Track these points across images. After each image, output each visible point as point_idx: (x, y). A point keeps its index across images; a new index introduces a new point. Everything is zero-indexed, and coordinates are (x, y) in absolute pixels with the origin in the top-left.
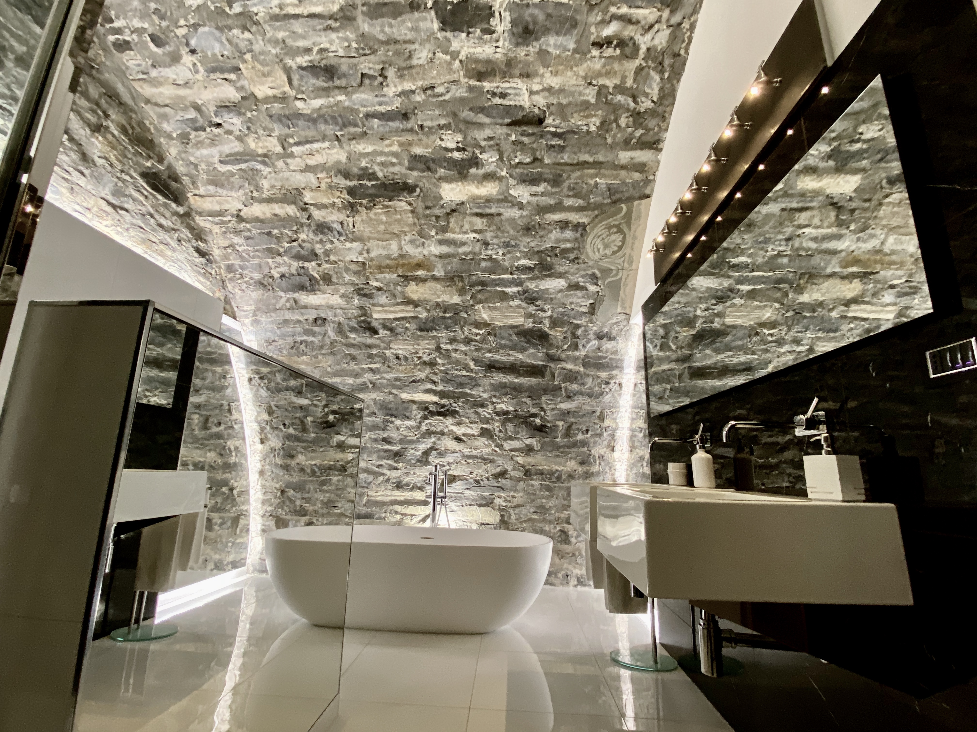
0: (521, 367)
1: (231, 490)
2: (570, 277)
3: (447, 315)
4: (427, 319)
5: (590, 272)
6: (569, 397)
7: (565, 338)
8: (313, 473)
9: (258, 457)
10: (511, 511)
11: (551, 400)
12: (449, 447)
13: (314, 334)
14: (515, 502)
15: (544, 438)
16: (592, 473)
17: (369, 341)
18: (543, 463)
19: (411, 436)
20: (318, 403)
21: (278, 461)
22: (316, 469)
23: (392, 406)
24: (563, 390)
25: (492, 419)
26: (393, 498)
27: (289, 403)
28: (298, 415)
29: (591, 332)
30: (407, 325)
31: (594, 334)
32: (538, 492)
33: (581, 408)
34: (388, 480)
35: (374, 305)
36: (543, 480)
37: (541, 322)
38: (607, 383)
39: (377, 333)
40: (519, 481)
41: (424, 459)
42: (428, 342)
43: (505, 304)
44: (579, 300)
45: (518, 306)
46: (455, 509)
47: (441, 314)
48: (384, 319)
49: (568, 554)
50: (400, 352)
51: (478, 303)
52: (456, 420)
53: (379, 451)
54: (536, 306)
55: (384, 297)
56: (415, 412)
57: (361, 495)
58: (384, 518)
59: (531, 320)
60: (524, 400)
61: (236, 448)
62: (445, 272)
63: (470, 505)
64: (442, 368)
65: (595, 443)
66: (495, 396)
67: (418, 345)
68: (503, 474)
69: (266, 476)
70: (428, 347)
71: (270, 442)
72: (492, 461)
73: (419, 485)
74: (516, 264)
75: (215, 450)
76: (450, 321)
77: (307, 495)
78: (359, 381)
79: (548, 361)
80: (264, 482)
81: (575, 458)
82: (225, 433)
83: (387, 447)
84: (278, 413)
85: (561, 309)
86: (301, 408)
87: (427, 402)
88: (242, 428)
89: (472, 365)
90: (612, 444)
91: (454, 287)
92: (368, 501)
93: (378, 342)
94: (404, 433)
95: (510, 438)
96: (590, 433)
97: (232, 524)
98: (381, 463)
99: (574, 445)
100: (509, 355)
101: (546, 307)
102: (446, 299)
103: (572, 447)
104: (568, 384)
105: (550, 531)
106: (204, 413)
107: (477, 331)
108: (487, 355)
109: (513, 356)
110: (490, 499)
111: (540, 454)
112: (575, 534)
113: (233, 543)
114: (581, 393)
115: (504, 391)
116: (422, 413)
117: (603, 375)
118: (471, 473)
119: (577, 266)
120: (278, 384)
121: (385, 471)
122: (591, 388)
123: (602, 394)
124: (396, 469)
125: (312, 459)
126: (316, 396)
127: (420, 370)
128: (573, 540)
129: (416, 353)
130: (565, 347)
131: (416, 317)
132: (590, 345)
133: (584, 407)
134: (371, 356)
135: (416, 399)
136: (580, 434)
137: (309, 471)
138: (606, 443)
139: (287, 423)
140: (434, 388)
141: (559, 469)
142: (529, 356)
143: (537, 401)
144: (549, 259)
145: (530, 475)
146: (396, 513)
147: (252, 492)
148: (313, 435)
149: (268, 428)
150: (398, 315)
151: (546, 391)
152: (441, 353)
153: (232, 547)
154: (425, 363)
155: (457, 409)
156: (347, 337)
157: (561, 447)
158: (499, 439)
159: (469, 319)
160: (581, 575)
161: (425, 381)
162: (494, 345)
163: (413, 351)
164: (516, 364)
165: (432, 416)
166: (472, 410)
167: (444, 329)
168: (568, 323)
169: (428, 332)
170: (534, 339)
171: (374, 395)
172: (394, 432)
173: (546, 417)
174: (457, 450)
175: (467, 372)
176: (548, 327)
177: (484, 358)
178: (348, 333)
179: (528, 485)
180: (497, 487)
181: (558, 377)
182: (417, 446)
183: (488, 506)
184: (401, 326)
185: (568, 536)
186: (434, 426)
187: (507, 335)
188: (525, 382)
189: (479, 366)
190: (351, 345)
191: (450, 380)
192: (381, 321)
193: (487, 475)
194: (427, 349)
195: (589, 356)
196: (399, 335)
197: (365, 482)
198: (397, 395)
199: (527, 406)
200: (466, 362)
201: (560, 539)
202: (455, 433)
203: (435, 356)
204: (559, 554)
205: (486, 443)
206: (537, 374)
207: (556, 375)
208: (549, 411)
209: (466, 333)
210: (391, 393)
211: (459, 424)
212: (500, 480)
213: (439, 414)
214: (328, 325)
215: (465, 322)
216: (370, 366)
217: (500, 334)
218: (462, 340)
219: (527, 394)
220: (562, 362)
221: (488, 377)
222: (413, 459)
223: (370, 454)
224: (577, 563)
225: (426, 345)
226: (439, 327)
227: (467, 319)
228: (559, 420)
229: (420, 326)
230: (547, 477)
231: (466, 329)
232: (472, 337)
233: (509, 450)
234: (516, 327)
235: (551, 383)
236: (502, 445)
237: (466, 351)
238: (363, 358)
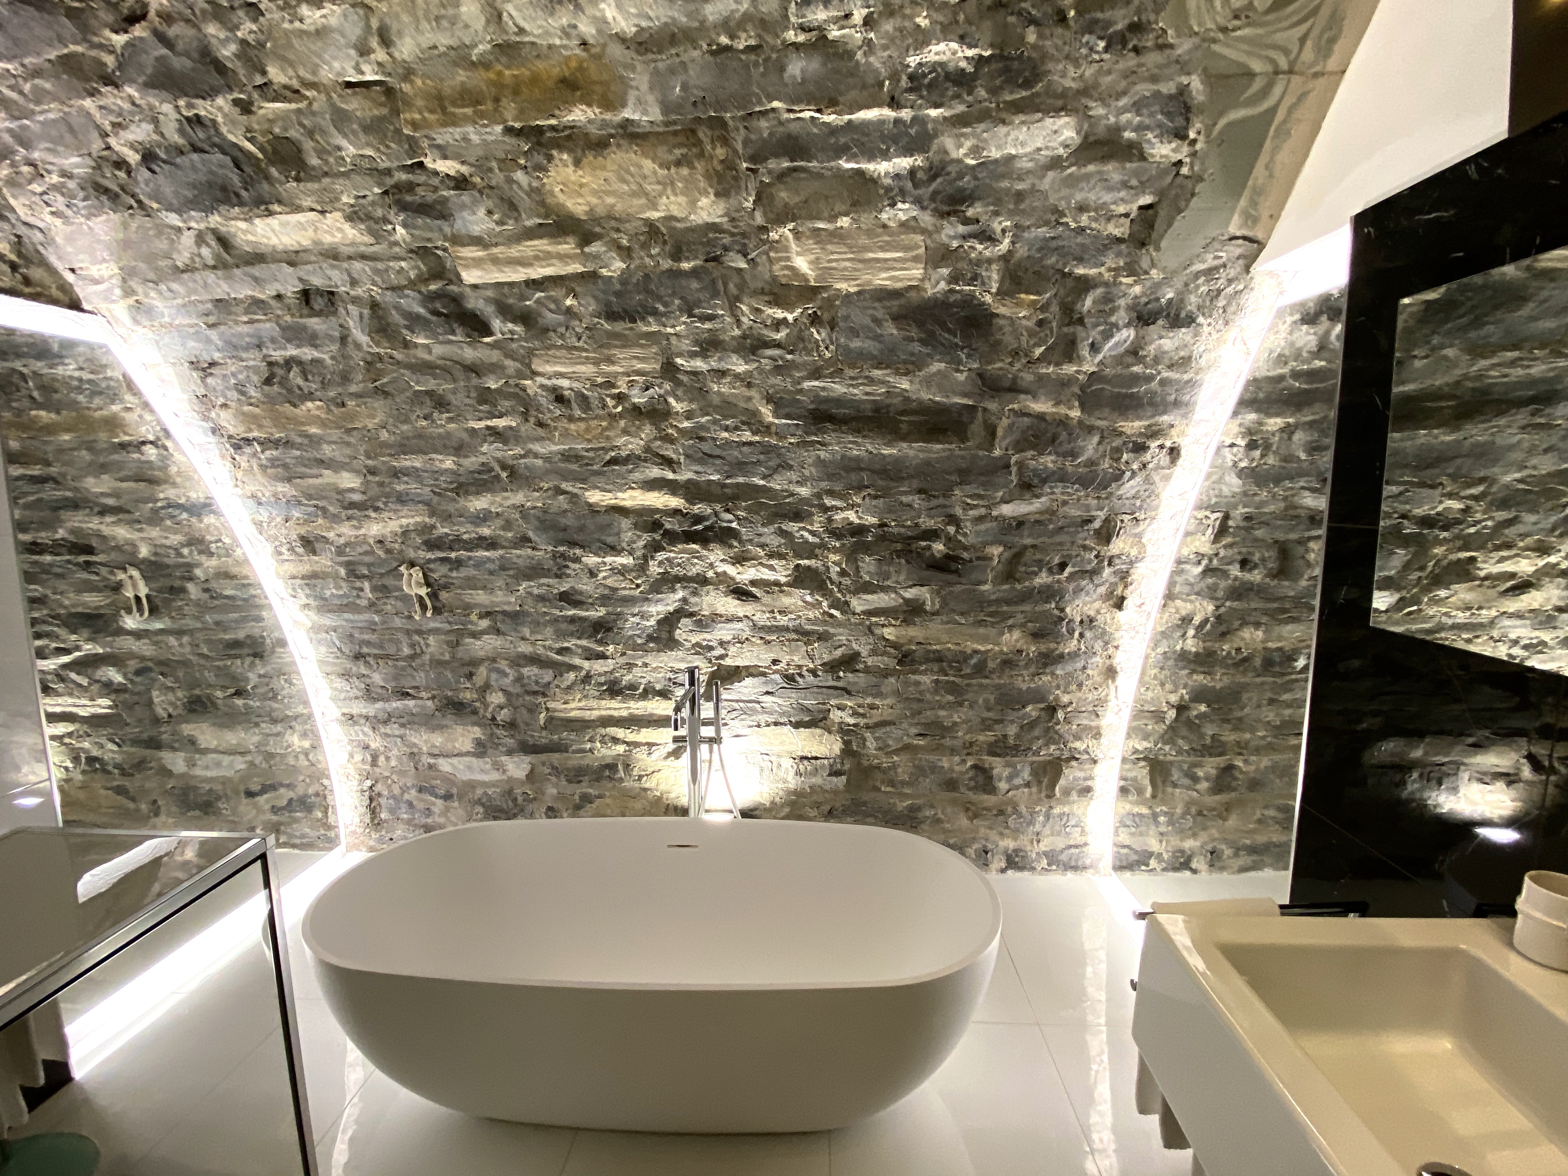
0: (903, 413)
2: (1098, 110)
3: (686, 266)
4: (624, 278)
5: (1168, 88)
6: (1027, 487)
7: (1040, 323)
10: (868, 735)
11: (979, 497)
12: (721, 610)
13: (313, 340)
14: (876, 716)
15: (951, 584)
16: (1061, 656)
17: (469, 354)
18: (945, 638)
19: (625, 588)
23: (569, 521)
24: (1014, 469)
25: (823, 546)
26: (604, 713)
29: (1121, 302)
30: (569, 302)
31: (1130, 308)
32: (928, 696)
33: (1053, 513)
34: (587, 679)
35: (457, 240)
36: (942, 671)
37: (975, 277)
38: (1140, 448)
39: (487, 331)
40: (886, 676)
41: (664, 635)
42: (637, 351)
43: (866, 219)
44: (1107, 197)
45: (904, 225)
47: (667, 264)
48: (499, 285)
49: (989, 809)
50: (565, 383)
51: (780, 221)
52: (732, 552)
53: (556, 620)
54: (966, 221)
55: (481, 212)
56: (627, 536)
57: (533, 710)
58: (591, 750)
59: (945, 271)
60: (905, 499)
62: (666, 108)
63: (776, 724)
64: (686, 424)
65: (1078, 591)
66: (831, 493)
67: (610, 361)
68: (849, 661)
70: (639, 366)
72: (823, 637)
73: (658, 687)
74: (912, 61)
76: (695, 285)
78: (471, 462)
79: (982, 395)
81: (1023, 625)
83: (573, 612)
85: (1043, 232)
87: (657, 511)
89: (767, 413)
90: (1119, 591)
91: (699, 166)
92: (550, 720)
93: (495, 356)
94: (609, 582)
95: (867, 588)
96: (1069, 570)
98: (566, 645)
99: (1027, 596)
100: (871, 381)
101: (999, 224)
102: (676, 212)
103: (1017, 603)
104: (1030, 453)
105: (952, 770)
107: (779, 314)
108: (807, 385)
109: (883, 382)
110: (819, 711)
111: (938, 619)
112: (1006, 773)
114: (1062, 477)
115: (853, 476)
116: (646, 537)
117: (1133, 426)
119: (1130, 61)
121: (577, 661)
122: (1091, 463)
123: (1118, 477)
124: (602, 656)
127: (625, 432)
128: (1003, 786)
129: (610, 385)
130: (1038, 351)
131: (592, 276)
132: (1112, 342)
133: (1062, 511)
134: (485, 396)
135: (628, 504)
136: (1044, 574)
138: (1102, 590)
140: (670, 476)
141: (981, 648)
142: (928, 382)
143: (941, 501)
144: (1031, 36)
145: (913, 662)
146: (615, 740)
150: (538, 272)
151: (965, 475)
152: (678, 383)
154: (637, 411)
155: (734, 525)
156: (407, 345)
157: (990, 603)
158: (840, 591)
159: (754, 277)
160: (1016, 851)
161: (645, 461)
162: (828, 355)
163: (600, 380)
164: (888, 406)
165: (673, 543)
166: (772, 529)
167: (681, 310)
168: (1058, 276)
169: (635, 321)
170: (949, 331)
171: (518, 498)
172: (585, 580)
173: (960, 538)
174: (741, 615)
175: (754, 433)
176: (994, 290)
177: (801, 391)
178: (405, 332)
179: (907, 684)
180: (836, 688)
181: (1004, 438)
182: (645, 608)
183: (816, 726)
184: (552, 306)
185: (991, 778)
186: (679, 565)
187: (867, 321)
188: (911, 453)
189: (788, 416)
190: (426, 368)
191: (710, 456)
192: (490, 293)
193: (811, 666)
194: (639, 373)
195: (1105, 377)
196: (552, 334)
197: (537, 683)
198: (575, 495)
199: (913, 513)
200: (750, 406)
201: (972, 783)
202: (733, 579)
203: (662, 392)
204: (967, 810)
205: (808, 598)
206: (946, 430)
207: (1000, 432)
208: (968, 524)
209: (744, 320)
210: (559, 491)
211: (740, 560)
212: (841, 674)
213: (690, 537)
214: (343, 312)
215: (742, 287)
216: (489, 423)
217: (847, 318)
218: (735, 343)
219: (915, 484)
220: (1022, 396)
221: (813, 443)
222: (639, 636)
223: (537, 625)
224: (1007, 827)
225: (634, 362)
226: (666, 305)
227: (747, 277)
228: (992, 543)
229: (608, 304)
230: (951, 667)
231: (744, 308)
232: (765, 332)
233: (864, 612)
234: (895, 294)
235: (981, 453)
236: (847, 603)
237: (749, 373)
238: (468, 401)
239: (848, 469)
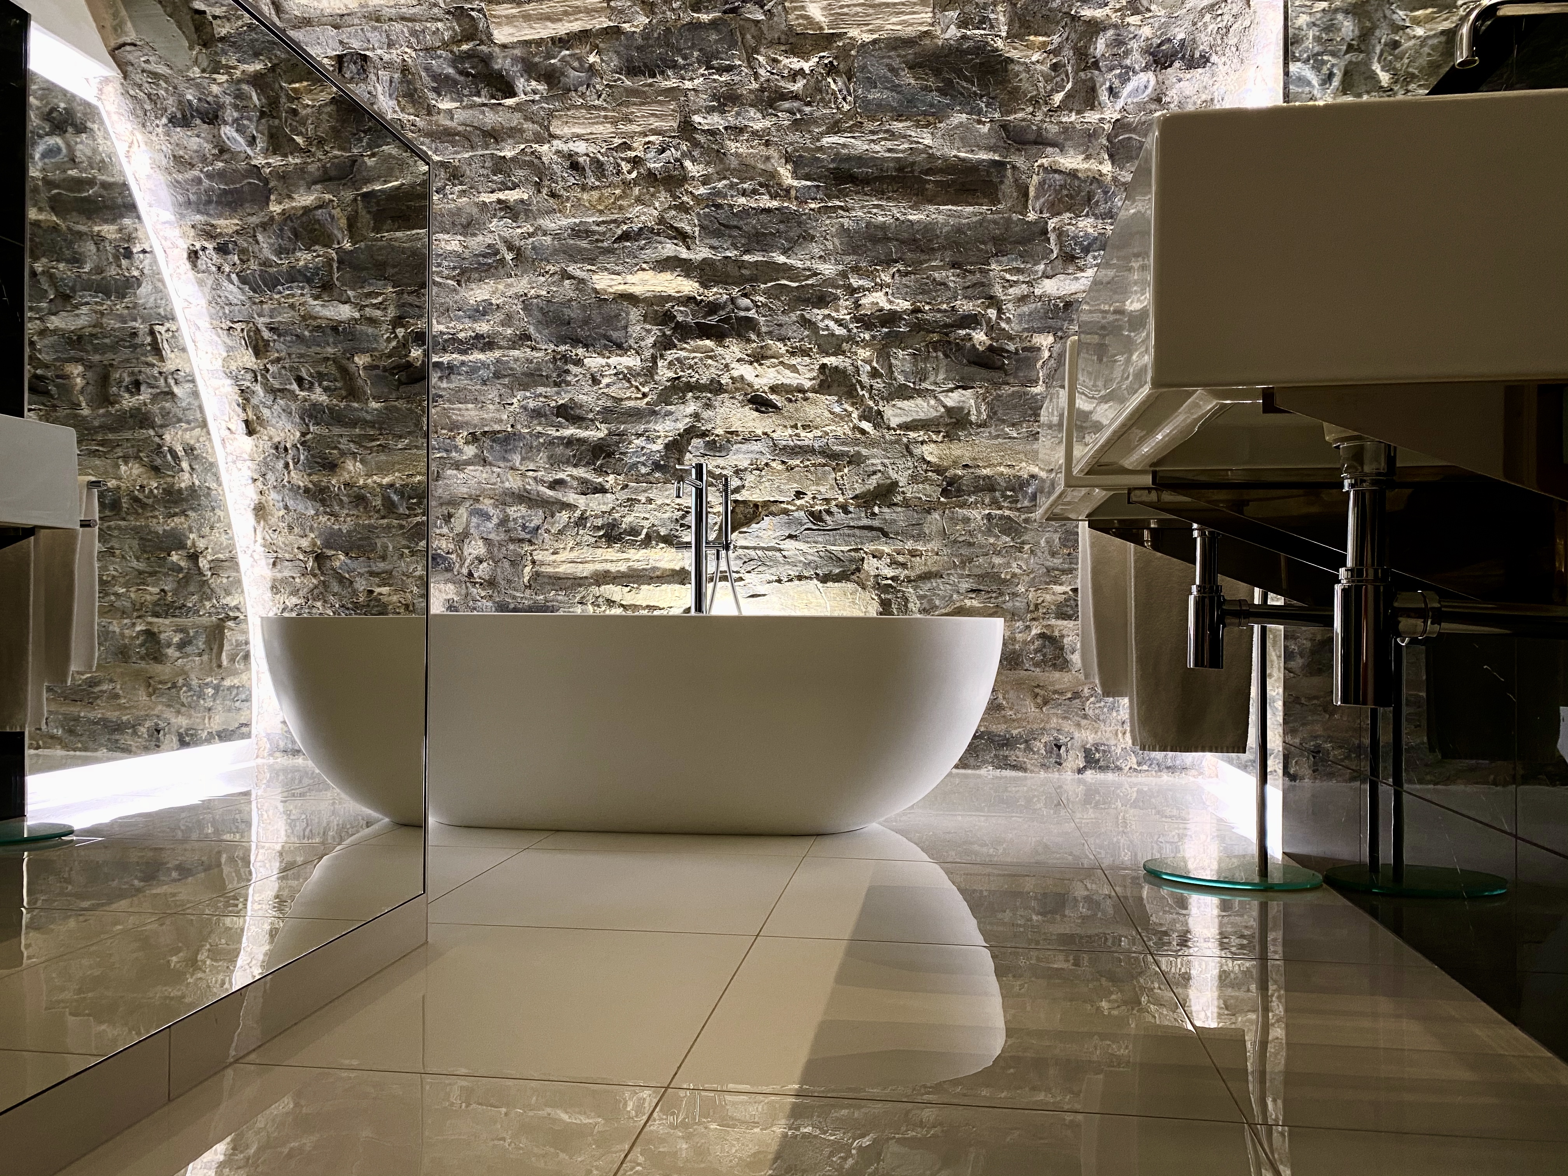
0: (929, 172)
1: (194, 557)
3: (705, 17)
4: (647, 33)
6: (1069, 258)
7: (1055, 67)
8: (390, 507)
9: (247, 470)
10: (910, 592)
11: (1019, 271)
12: (737, 426)
14: (919, 566)
15: (997, 385)
17: (490, 119)
18: (995, 458)
19: (630, 398)
20: (378, 313)
21: (298, 478)
22: (395, 498)
23: (574, 313)
24: (1053, 237)
25: (851, 339)
26: (599, 567)
27: (304, 318)
28: (330, 350)
29: (1134, 45)
30: (592, 58)
31: (1145, 50)
32: (980, 538)
34: (582, 521)
36: (995, 504)
37: (984, 20)
39: (509, 90)
40: (929, 511)
41: (672, 463)
42: (655, 108)
46: (760, 590)
47: (687, 16)
48: (527, 43)
49: (1061, 692)
50: (580, 147)
52: (750, 349)
53: (551, 443)
56: (636, 330)
57: (516, 563)
60: (939, 276)
61: (190, 450)
63: (800, 578)
64: (702, 190)
66: (856, 270)
67: (629, 120)
68: (884, 494)
69: (273, 520)
70: (656, 124)
71: (272, 431)
72: (855, 460)
73: (663, 531)
75: (137, 458)
76: (714, 37)
77: (381, 566)
78: (478, 242)
79: (1007, 150)
80: (270, 536)
82: (155, 409)
83: (570, 431)
84: (279, 349)
86: (335, 329)
87: (669, 298)
88: (195, 394)
89: (786, 174)
92: (536, 575)
93: (516, 119)
94: (613, 391)
95: (903, 393)
97: (208, 642)
98: (560, 475)
100: (892, 135)
104: (1066, 216)
105: (1013, 639)
106: (97, 358)
107: (796, 63)
108: (827, 141)
109: (906, 137)
110: (853, 560)
111: (986, 432)
113: (217, 688)
115: (881, 250)
116: (656, 331)
118: (799, 494)
120: (266, 263)
121: (571, 497)
124: (602, 490)
125: (382, 470)
126: (369, 295)
127: (639, 201)
128: (1076, 658)
129: (626, 147)
130: (1058, 98)
131: (615, 32)
132: (1130, 87)
134: (500, 165)
135: (637, 290)
137: (378, 502)
139: (304, 374)
140: (684, 254)
142: (949, 136)
143: (978, 277)
145: (960, 492)
147: (244, 561)
148: (374, 405)
149: (258, 388)
150: (564, 28)
151: (1000, 244)
152: (696, 144)
153: (214, 697)
154: (651, 177)
155: (752, 314)
156: (430, 110)
158: (871, 398)
159: (771, 28)
160: (1097, 746)
161: (658, 234)
162: (846, 107)
163: (617, 141)
164: (913, 164)
165: (683, 340)
166: (794, 316)
167: (699, 61)
168: (1068, 20)
169: (654, 76)
170: (966, 79)
171: (522, 284)
172: (587, 388)
173: (1003, 325)
174: (759, 432)
175: (773, 197)
176: (1004, 34)
177: (821, 149)
178: (431, 95)
179: (953, 520)
180: (870, 528)
181: (1037, 198)
182: (651, 426)
183: (848, 580)
184: (576, 64)
185: (1062, 649)
186: (691, 367)
187: (884, 71)
188: (941, 218)
189: (807, 177)
190: (446, 135)
191: (726, 226)
192: (517, 52)
193: (841, 499)
194: (655, 132)
195: (1129, 124)
196: (573, 94)
197: (524, 527)
198: (582, 281)
199: (949, 294)
200: (769, 167)
201: (1039, 657)
202: (750, 385)
203: (678, 154)
204: (1036, 695)
205: (837, 409)
206: (975, 190)
207: (1032, 192)
208: (1010, 306)
209: (762, 71)
210: (565, 275)
211: (758, 358)
212: (876, 510)
213: (704, 331)
214: (374, 78)
215: (759, 38)
216: (501, 196)
217: (863, 68)
218: (752, 96)
219: (948, 256)
220: (1049, 150)
221: (835, 208)
222: (644, 464)
223: (529, 452)
224: (1085, 717)
225: (652, 120)
226: (685, 58)
227: (765, 28)
228: (1040, 331)
229: (630, 60)
230: (1005, 497)
231: (761, 58)
232: (782, 83)
233: (900, 427)
234: (909, 42)
235: (1015, 217)
236: (879, 413)
237: (767, 131)
238: (481, 171)
239: (874, 240)
